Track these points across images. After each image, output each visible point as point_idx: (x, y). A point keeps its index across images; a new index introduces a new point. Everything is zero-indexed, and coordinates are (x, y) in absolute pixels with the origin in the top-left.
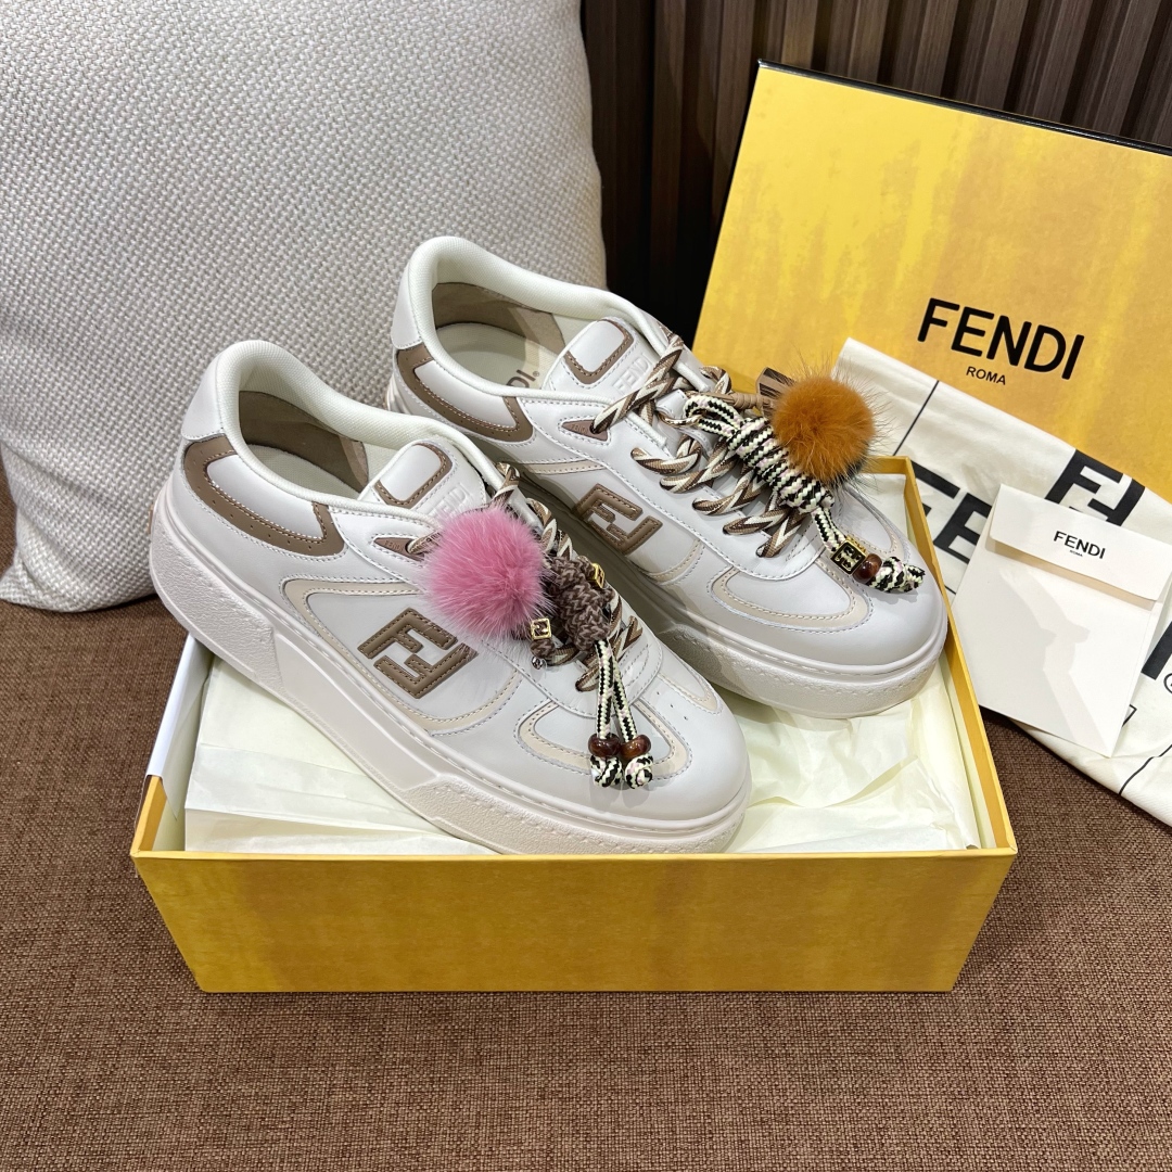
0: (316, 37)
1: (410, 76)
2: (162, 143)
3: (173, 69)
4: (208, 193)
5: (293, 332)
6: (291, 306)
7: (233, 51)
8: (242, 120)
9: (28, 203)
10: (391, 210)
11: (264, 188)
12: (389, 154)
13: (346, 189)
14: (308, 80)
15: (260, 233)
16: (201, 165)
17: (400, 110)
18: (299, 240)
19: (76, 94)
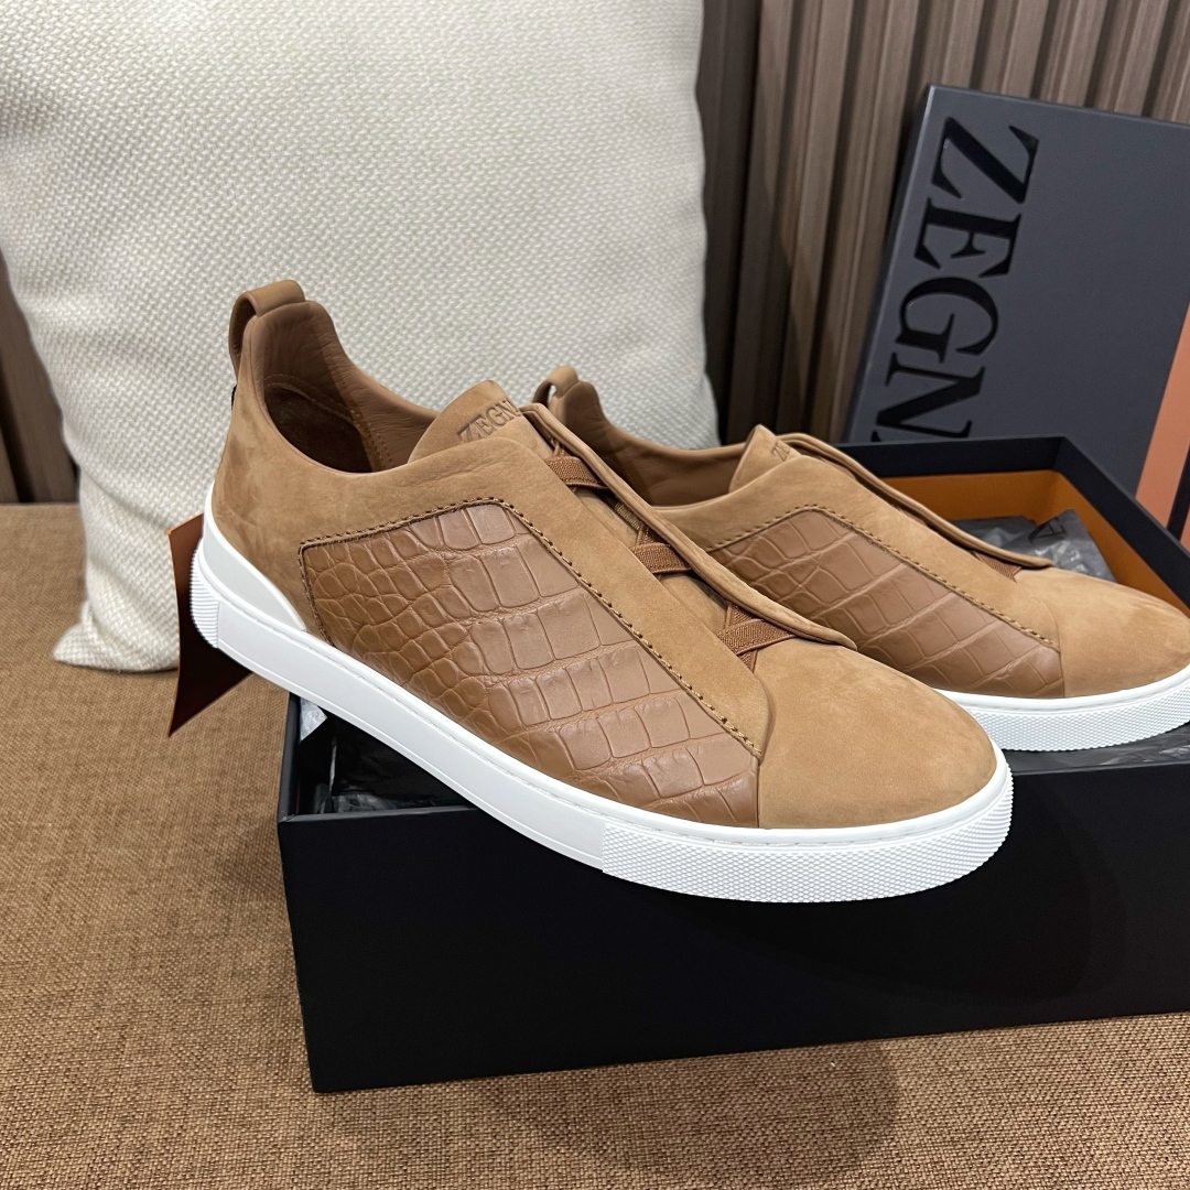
0: (473, 82)
1: (556, 125)
2: (317, 172)
3: (336, 103)
4: (358, 224)
5: (423, 369)
6: (425, 342)
7: (394, 91)
8: (397, 155)
9: (175, 226)
10: (528, 252)
11: (412, 222)
12: (532, 198)
13: (490, 228)
14: (463, 122)
15: (403, 266)
16: (353, 197)
17: (546, 156)
18: (441, 276)
19: (240, 120)
